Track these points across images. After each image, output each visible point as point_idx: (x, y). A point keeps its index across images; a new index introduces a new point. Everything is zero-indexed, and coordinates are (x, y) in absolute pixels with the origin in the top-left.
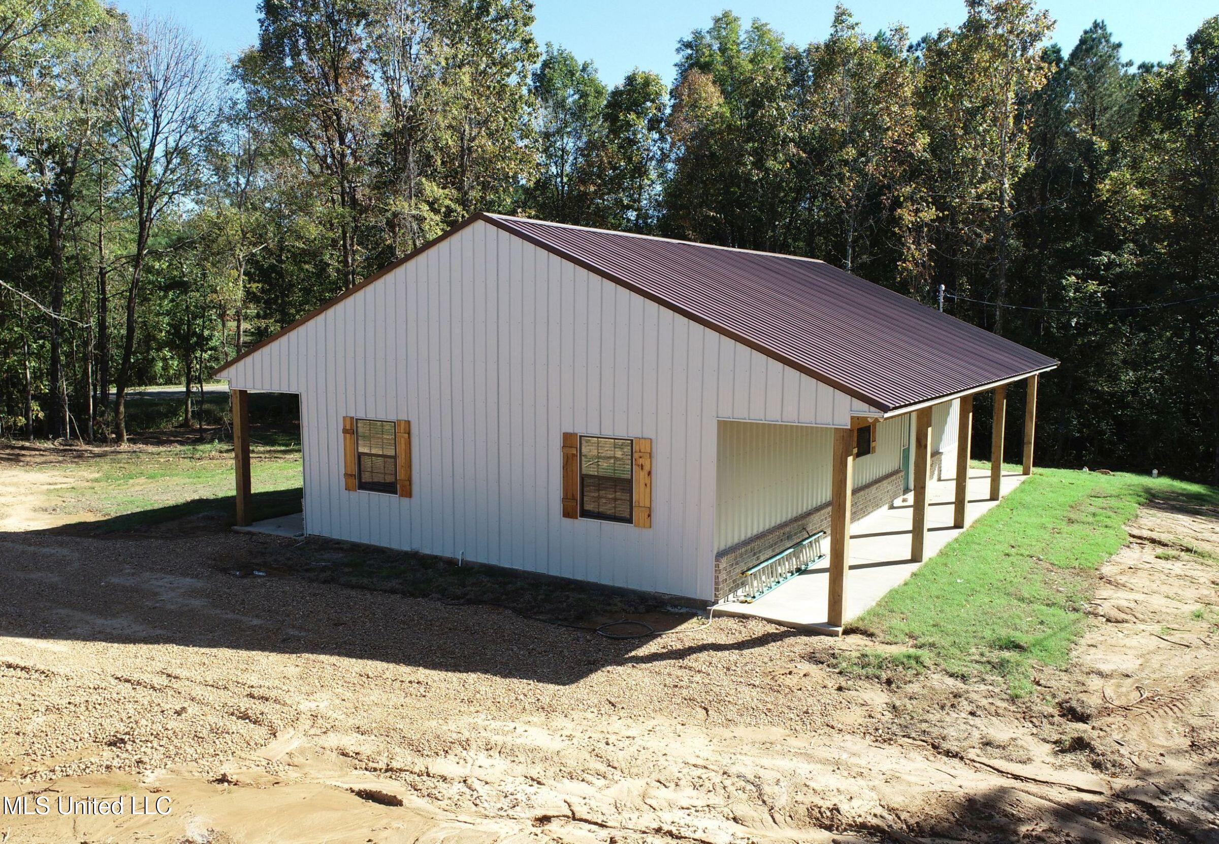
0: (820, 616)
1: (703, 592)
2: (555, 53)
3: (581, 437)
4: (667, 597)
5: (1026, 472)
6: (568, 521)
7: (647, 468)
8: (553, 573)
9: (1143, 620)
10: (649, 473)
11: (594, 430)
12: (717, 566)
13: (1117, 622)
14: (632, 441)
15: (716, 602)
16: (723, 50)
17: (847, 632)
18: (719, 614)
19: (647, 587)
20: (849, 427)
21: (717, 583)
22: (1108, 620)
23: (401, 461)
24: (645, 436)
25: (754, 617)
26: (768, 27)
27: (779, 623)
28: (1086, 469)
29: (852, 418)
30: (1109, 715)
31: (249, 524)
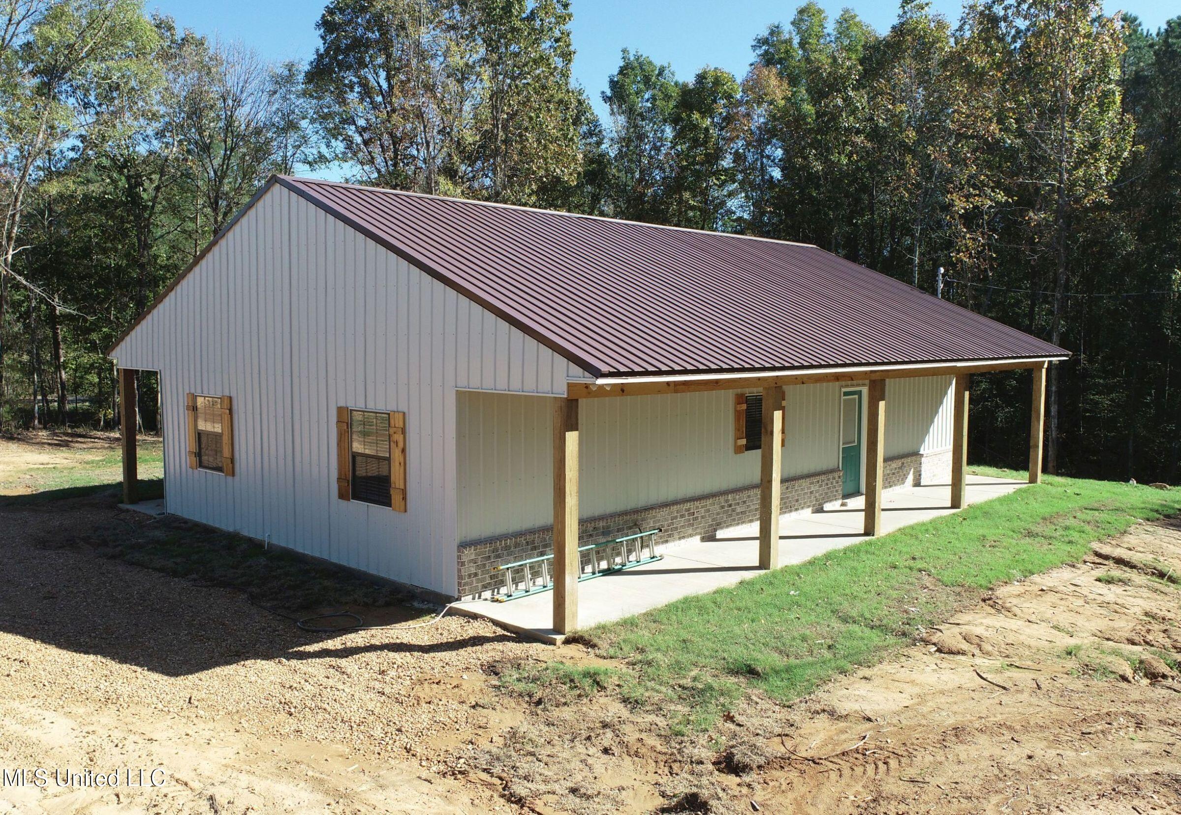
0: (546, 622)
1: (448, 587)
2: (632, 58)
3: (351, 410)
4: (419, 590)
5: (1033, 480)
6: (343, 503)
7: (401, 445)
8: (334, 560)
9: (988, 654)
10: (403, 451)
11: (361, 405)
12: (459, 557)
13: (951, 652)
14: (389, 414)
15: (458, 599)
16: (803, 44)
17: (567, 642)
18: (452, 613)
19: (403, 579)
20: (565, 396)
21: (460, 577)
22: (939, 651)
23: (226, 439)
24: (400, 409)
25: (483, 617)
26: (857, 19)
27: (504, 626)
28: (1133, 482)
29: (569, 385)
30: (782, 767)
31: (132, 502)
